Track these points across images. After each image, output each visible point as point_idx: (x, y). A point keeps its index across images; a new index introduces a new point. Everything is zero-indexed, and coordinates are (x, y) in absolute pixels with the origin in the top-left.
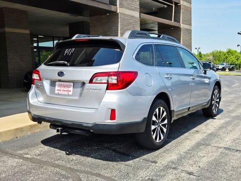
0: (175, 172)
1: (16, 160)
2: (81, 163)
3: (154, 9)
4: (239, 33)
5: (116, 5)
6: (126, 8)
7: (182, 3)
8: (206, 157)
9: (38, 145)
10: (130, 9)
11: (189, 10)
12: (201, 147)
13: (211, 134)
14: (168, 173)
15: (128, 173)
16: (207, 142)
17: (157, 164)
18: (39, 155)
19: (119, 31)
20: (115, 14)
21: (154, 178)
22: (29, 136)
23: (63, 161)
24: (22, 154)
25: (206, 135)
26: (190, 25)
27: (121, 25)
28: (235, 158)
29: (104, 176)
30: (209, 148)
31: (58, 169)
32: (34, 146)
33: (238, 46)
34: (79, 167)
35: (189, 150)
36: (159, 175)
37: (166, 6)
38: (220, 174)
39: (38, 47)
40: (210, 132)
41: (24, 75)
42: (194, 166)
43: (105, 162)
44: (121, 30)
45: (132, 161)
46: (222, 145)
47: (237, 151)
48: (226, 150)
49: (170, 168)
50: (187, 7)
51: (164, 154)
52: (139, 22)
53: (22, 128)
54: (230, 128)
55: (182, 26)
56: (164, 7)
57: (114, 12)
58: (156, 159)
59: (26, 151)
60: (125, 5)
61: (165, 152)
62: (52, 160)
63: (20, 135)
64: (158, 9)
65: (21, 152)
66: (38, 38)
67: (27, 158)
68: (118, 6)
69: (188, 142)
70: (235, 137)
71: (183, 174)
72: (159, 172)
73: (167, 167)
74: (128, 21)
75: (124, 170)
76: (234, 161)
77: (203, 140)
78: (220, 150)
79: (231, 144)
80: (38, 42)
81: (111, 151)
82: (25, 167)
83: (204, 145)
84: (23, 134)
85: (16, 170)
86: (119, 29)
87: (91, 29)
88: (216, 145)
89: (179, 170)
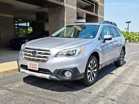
0: (104, 99)
1: (4, 91)
2: (45, 93)
3: (84, 6)
4: (126, 22)
5: (64, 2)
6: (69, 4)
7: (99, 3)
8: (120, 90)
9: (17, 82)
10: (71, 5)
11: (103, 8)
12: (116, 83)
13: (119, 76)
14: (99, 100)
15: (75, 100)
16: (119, 81)
17: (92, 94)
18: (19, 88)
19: (65, 17)
20: (63, 7)
21: (92, 103)
22: (12, 76)
23: (33, 91)
24: (8, 87)
25: (117, 76)
26: (103, 16)
27: (66, 13)
28: (137, 90)
29: (60, 102)
30: (120, 84)
31: (30, 97)
32: (15, 82)
33: (125, 29)
34: (43, 96)
35: (109, 85)
36: (94, 101)
37: (90, 5)
38: (131, 101)
39: (18, 26)
40: (119, 75)
41: (10, 40)
42: (114, 95)
43: (59, 92)
44: (66, 16)
45: (76, 92)
46: (127, 82)
47: (137, 86)
48: (131, 85)
49: (100, 96)
50: (102, 6)
51: (94, 88)
52: (76, 13)
53: (8, 71)
54: (129, 72)
55: (99, 16)
56: (89, 6)
57: (63, 6)
58: (91, 91)
59: (10, 85)
60: (69, 3)
61: (95, 86)
62: (27, 91)
63: (6, 75)
64: (86, 6)
65: (7, 86)
66: (18, 21)
67: (11, 90)
68: (65, 3)
69: (107, 80)
70: (133, 78)
71: (109, 101)
72: (94, 99)
73: (98, 96)
74: (70, 12)
75: (72, 98)
76: (137, 92)
77: (116, 79)
78: (127, 85)
79: (132, 82)
80: (18, 23)
81: (62, 85)
82: (9, 96)
83: (117, 82)
84: (9, 75)
85: (4, 98)
86: (65, 16)
87: (49, 15)
88: (124, 82)
89: (106, 98)
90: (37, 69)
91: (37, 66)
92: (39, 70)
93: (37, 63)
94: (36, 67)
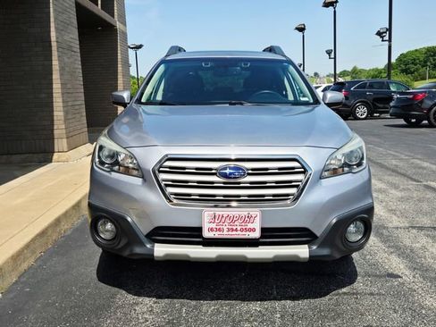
55: (118, 27)
90: (257, 234)
91: (258, 219)
92: (262, 237)
93: (255, 212)
94: (250, 226)
